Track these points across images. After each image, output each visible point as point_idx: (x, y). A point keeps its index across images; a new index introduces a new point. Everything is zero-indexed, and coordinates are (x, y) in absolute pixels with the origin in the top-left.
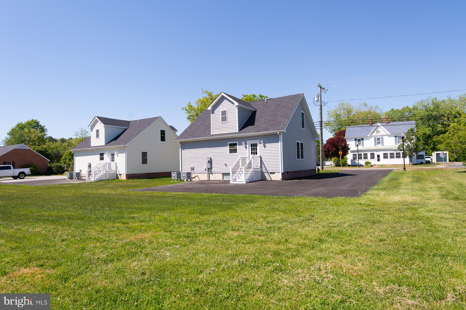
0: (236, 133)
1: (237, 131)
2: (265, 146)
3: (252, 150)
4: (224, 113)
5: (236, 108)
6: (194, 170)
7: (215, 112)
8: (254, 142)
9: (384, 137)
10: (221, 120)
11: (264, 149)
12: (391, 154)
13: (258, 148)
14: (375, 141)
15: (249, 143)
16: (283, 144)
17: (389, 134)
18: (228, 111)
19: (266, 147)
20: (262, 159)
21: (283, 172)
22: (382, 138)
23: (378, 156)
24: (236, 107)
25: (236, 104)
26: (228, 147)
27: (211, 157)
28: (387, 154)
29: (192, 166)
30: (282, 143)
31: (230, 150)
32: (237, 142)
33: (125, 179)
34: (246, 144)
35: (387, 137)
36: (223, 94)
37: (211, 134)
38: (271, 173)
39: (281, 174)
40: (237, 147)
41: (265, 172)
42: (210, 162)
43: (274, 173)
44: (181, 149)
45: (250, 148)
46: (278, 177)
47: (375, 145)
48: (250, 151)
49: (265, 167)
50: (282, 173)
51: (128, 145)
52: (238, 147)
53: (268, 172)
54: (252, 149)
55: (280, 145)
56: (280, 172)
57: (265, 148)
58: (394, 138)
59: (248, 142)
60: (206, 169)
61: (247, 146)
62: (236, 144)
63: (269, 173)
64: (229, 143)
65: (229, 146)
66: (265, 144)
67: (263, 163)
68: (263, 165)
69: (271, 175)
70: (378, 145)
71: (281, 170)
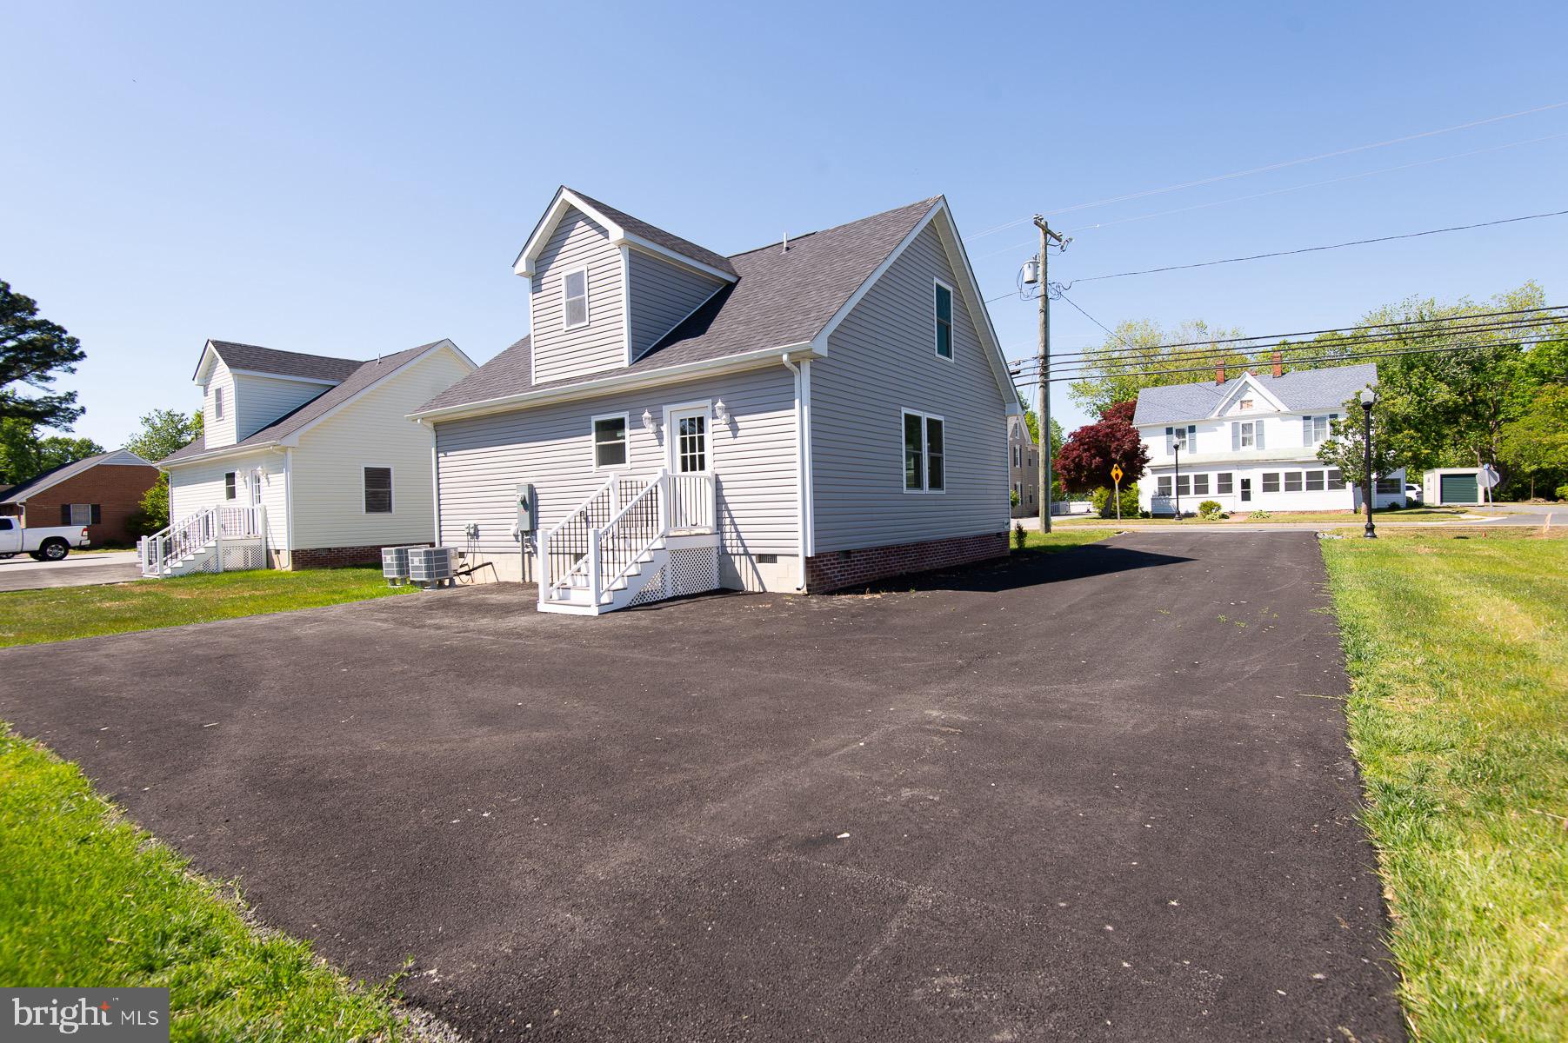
0: (620, 371)
1: (626, 364)
2: (734, 428)
3: (684, 450)
4: (575, 283)
5: (621, 257)
6: (480, 538)
7: (543, 281)
8: (691, 409)
9: (1266, 421)
10: (564, 320)
11: (732, 441)
12: (1288, 476)
13: (708, 437)
14: (1235, 436)
15: (674, 414)
16: (813, 414)
17: (1284, 409)
18: (591, 273)
19: (740, 433)
20: (725, 492)
21: (809, 556)
22: (1260, 424)
23: (1246, 484)
24: (618, 251)
25: (617, 232)
26: (594, 434)
27: (536, 485)
28: (1276, 476)
29: (472, 523)
30: (806, 409)
31: (601, 449)
32: (625, 415)
33: (290, 568)
34: (658, 420)
35: (1277, 419)
36: (566, 195)
37: (533, 384)
38: (763, 558)
39: (800, 562)
40: (624, 438)
41: (735, 551)
42: (530, 504)
43: (772, 558)
44: (437, 453)
45: (678, 438)
46: (788, 577)
47: (1235, 447)
48: (678, 455)
49: (737, 531)
50: (807, 558)
51: (292, 440)
52: (629, 436)
53: (750, 550)
54: (683, 441)
55: (797, 419)
56: (797, 555)
57: (735, 437)
58: (1301, 423)
59: (667, 409)
60: (516, 536)
61: (664, 428)
62: (619, 425)
63: (754, 558)
64: (595, 419)
65: (597, 431)
66: (737, 419)
67: (729, 511)
68: (728, 521)
69: (760, 566)
70: (1243, 449)
71: (800, 543)
